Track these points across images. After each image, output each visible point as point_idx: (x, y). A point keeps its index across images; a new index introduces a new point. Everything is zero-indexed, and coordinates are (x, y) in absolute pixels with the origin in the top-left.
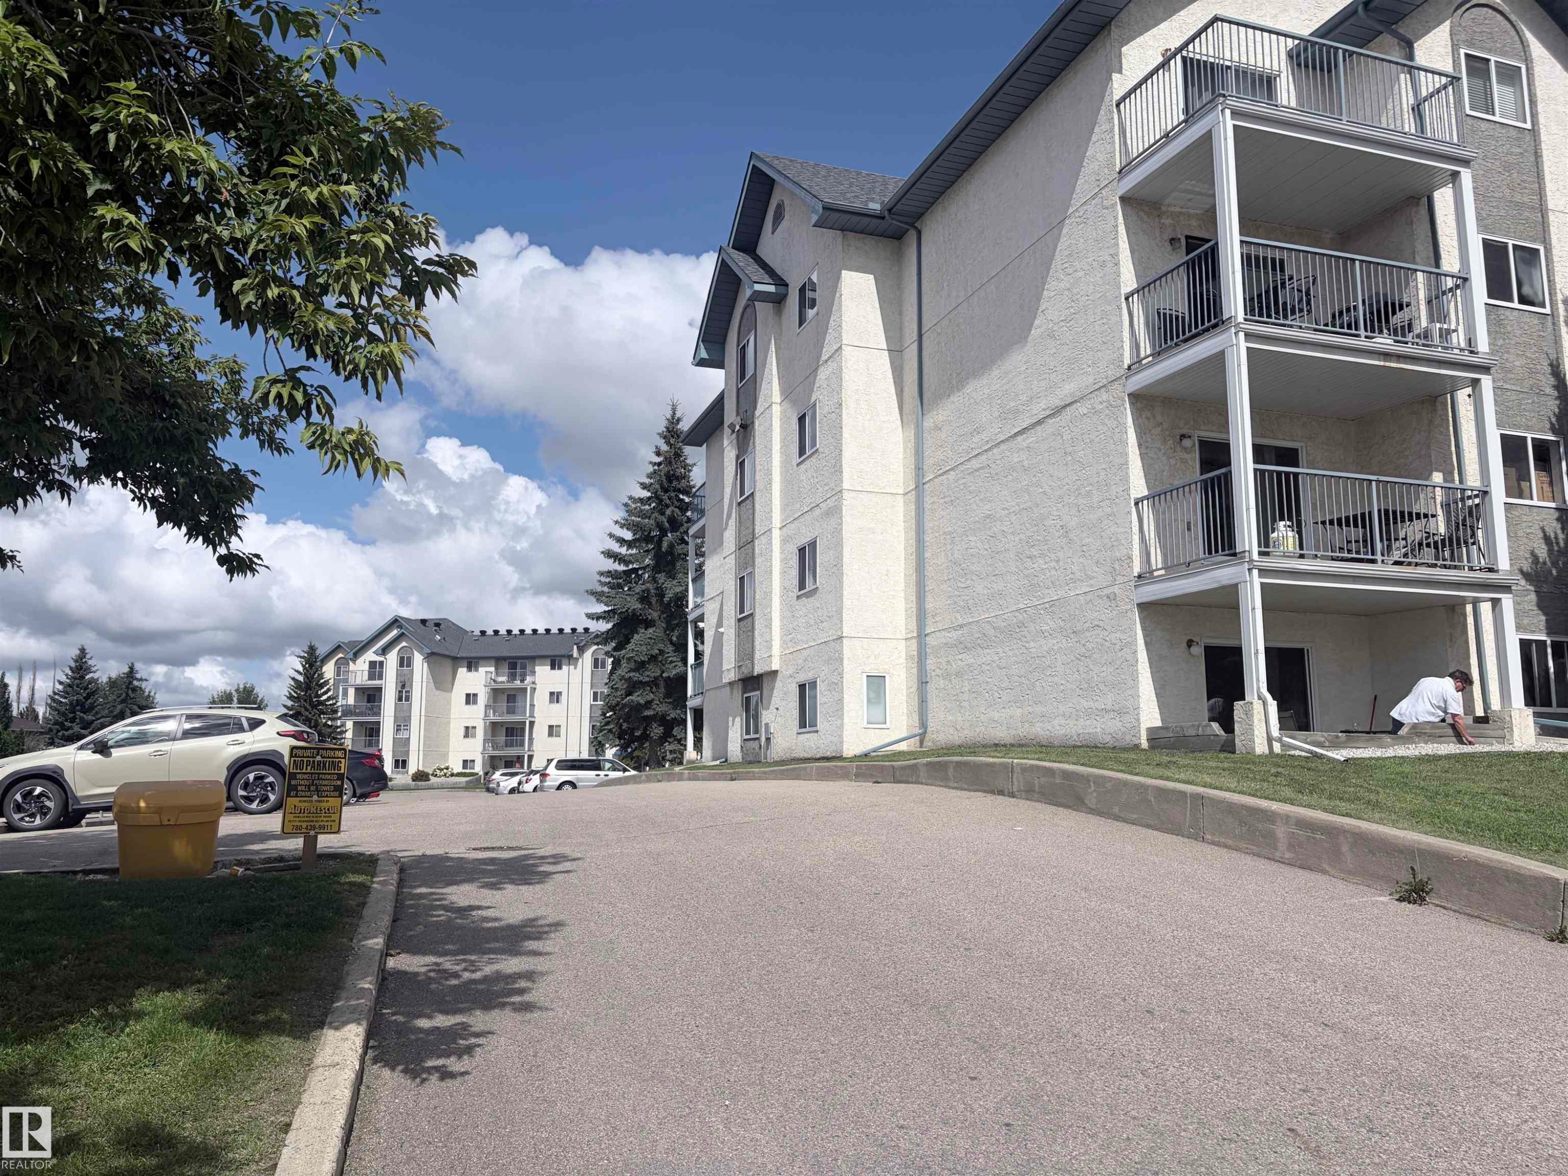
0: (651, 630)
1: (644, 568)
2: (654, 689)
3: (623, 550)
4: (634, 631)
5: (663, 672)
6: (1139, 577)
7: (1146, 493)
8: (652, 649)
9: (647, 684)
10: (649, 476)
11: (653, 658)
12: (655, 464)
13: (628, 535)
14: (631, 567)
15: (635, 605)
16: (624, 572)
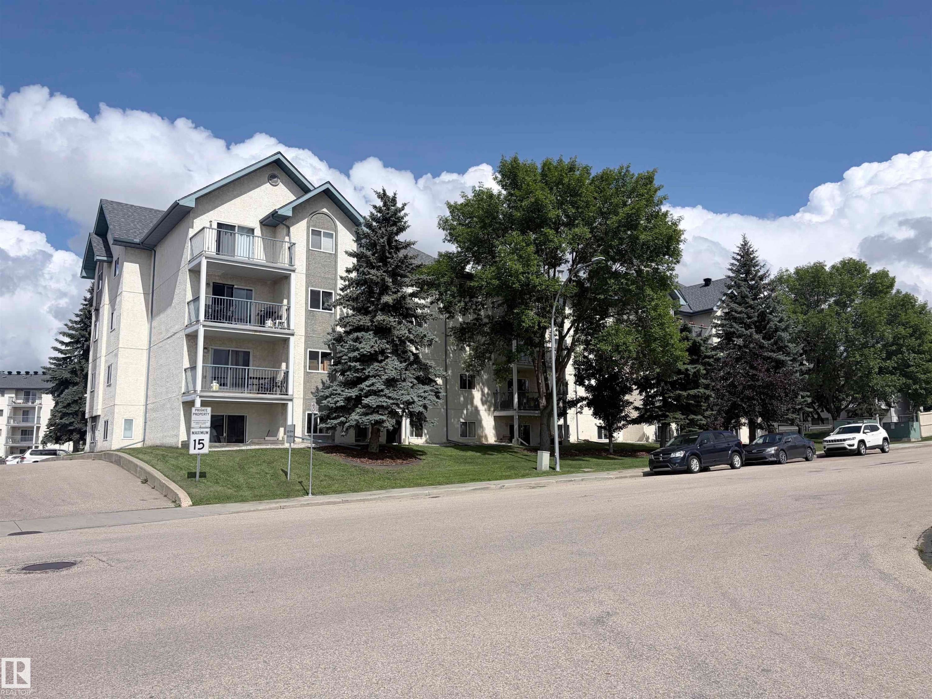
0: (75, 388)
1: (75, 356)
2: (75, 416)
3: (63, 347)
4: (67, 388)
5: (80, 408)
6: (184, 393)
7: (189, 366)
8: (75, 397)
9: (71, 414)
10: (81, 310)
11: (75, 402)
12: (84, 305)
13: (67, 340)
14: (67, 355)
15: (67, 375)
16: (63, 358)
